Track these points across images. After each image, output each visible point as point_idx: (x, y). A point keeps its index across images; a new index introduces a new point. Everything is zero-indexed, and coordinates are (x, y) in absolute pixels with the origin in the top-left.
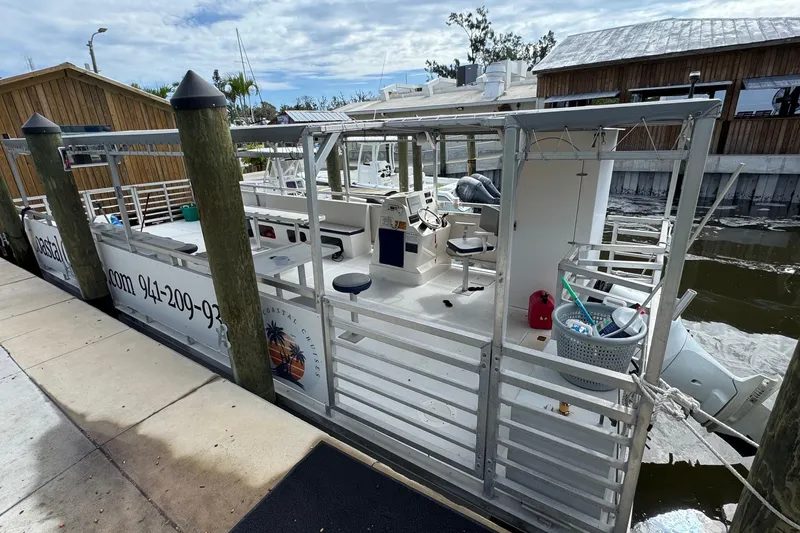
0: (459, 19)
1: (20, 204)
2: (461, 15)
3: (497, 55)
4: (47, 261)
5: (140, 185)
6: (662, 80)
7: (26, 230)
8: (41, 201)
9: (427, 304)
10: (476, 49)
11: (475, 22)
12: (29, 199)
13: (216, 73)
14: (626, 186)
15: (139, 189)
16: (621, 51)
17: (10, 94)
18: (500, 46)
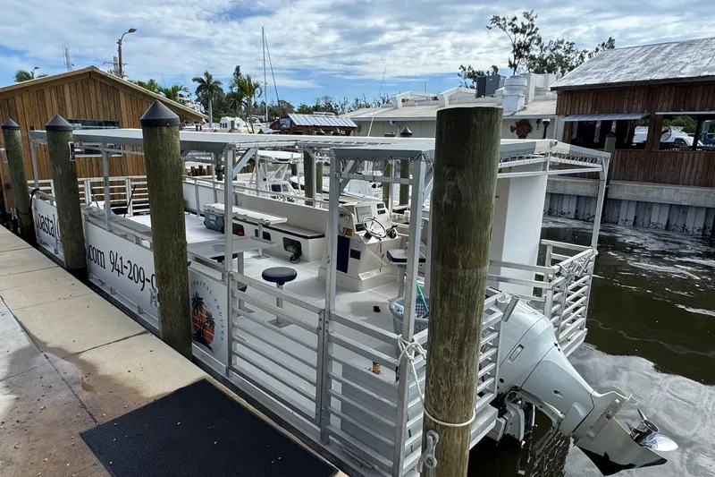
0: (502, 22)
1: (32, 185)
2: (504, 19)
3: (543, 62)
4: (43, 236)
5: (134, 177)
6: (698, 105)
7: (33, 208)
8: (49, 184)
9: (357, 308)
10: (518, 55)
11: (520, 27)
12: (39, 181)
13: (238, 69)
14: (654, 220)
15: (132, 180)
16: (653, 71)
17: (42, 91)
18: (547, 53)
